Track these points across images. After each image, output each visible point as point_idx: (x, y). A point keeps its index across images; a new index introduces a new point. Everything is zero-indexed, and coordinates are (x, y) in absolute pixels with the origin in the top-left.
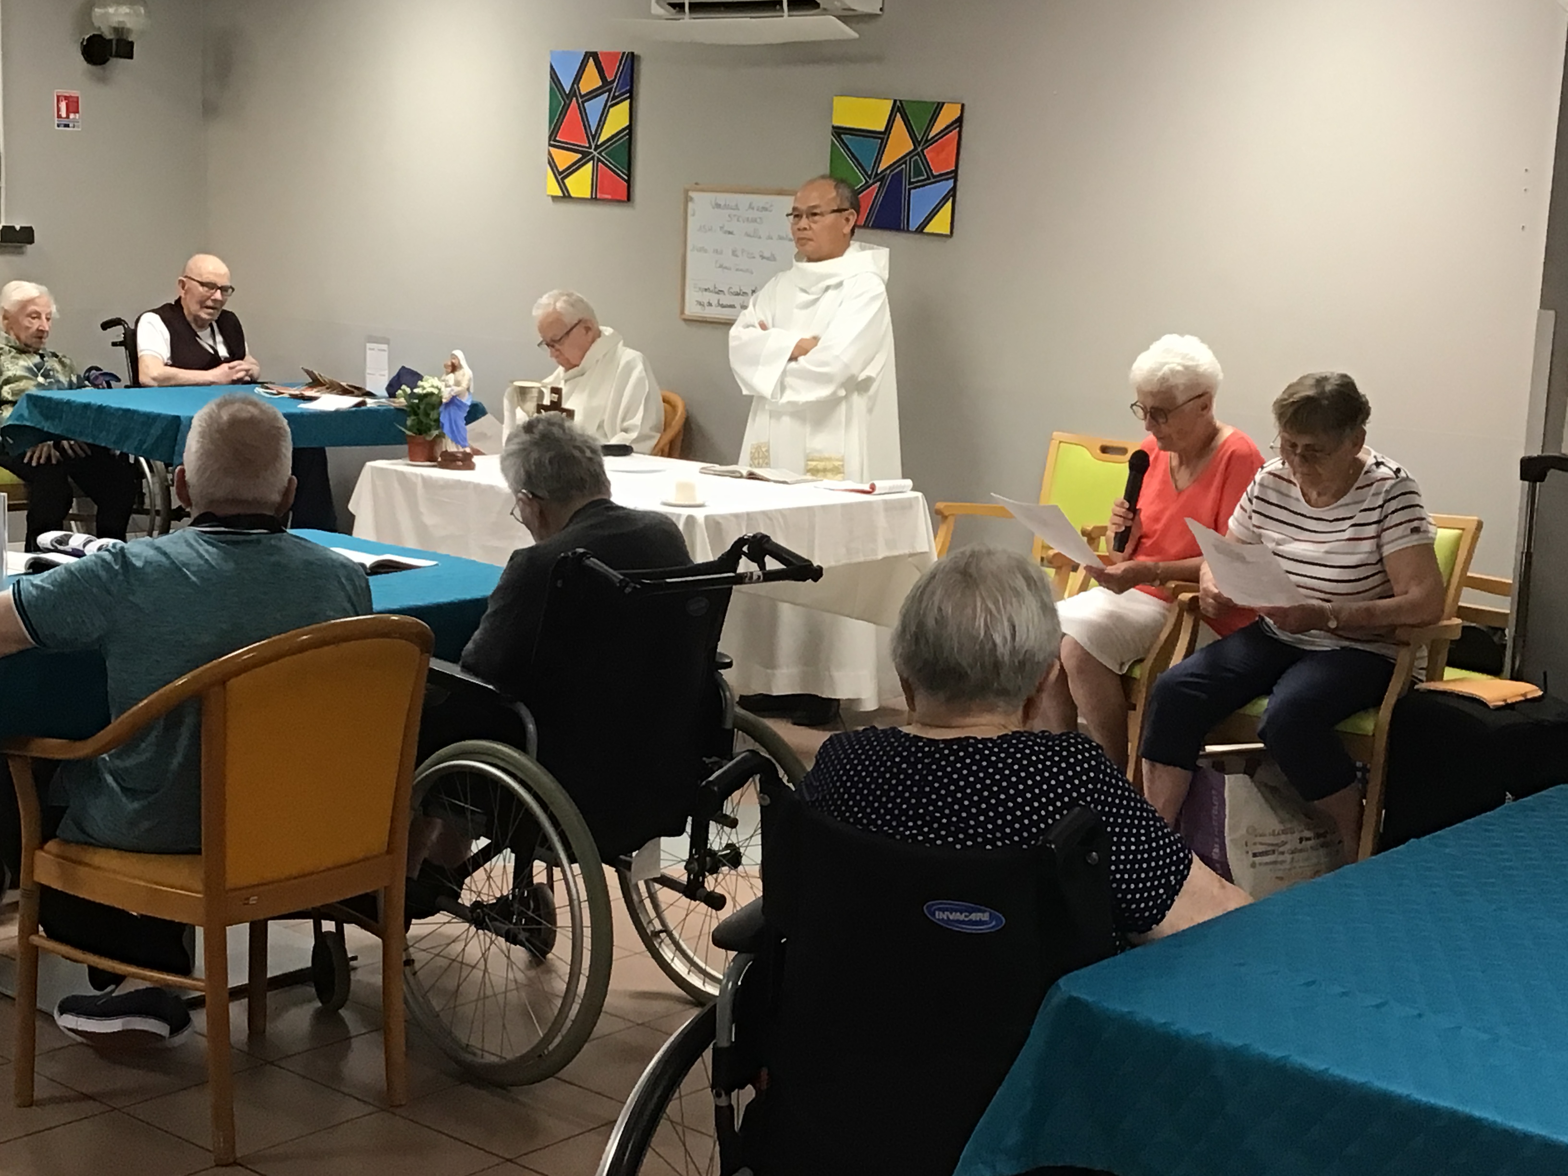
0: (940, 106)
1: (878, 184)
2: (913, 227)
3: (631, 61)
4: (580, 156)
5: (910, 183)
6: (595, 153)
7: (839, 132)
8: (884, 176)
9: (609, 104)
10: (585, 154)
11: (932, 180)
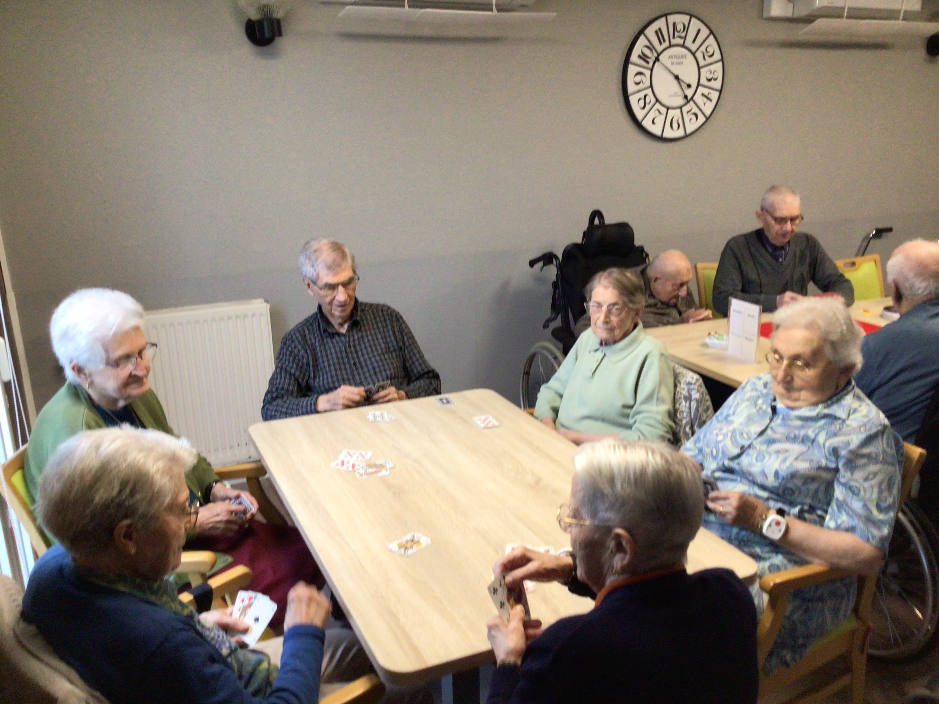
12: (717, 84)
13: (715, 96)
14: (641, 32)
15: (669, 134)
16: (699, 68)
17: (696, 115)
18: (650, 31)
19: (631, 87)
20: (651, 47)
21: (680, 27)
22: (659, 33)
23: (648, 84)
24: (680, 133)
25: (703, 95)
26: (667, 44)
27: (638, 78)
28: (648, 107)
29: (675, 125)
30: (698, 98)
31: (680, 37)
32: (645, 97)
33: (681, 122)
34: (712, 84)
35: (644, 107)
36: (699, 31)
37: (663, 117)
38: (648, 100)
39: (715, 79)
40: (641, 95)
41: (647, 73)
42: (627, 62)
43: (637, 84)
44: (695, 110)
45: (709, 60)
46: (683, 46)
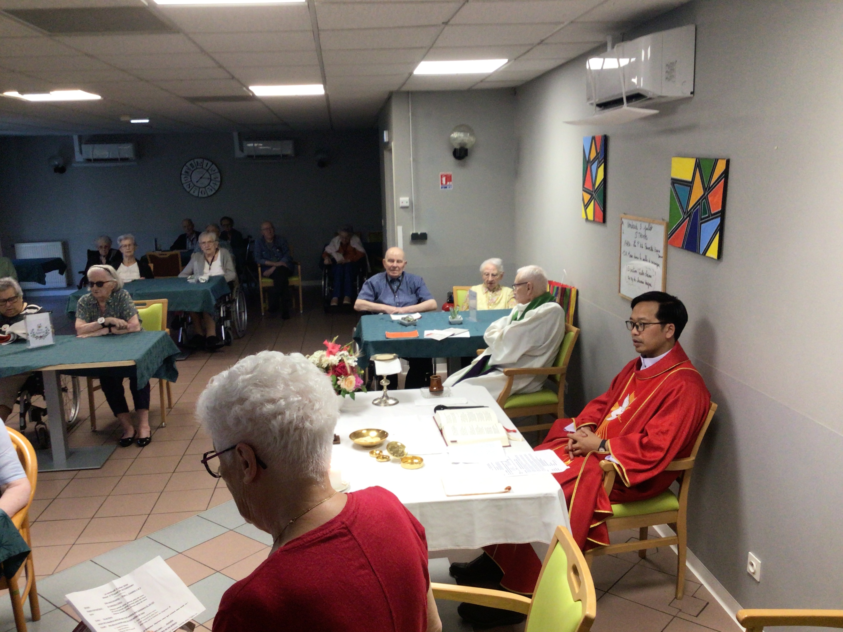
0: (716, 160)
1: (688, 218)
2: (701, 253)
3: (606, 139)
4: (590, 196)
5: (702, 219)
6: (594, 195)
7: (675, 182)
8: (690, 215)
9: (598, 166)
10: (592, 195)
11: (711, 218)
12: (219, 179)
13: (218, 184)
14: (185, 165)
15: (200, 195)
16: (210, 175)
17: (212, 190)
18: (188, 164)
19: (183, 182)
20: (189, 169)
21: (199, 162)
22: (191, 165)
23: (190, 180)
24: (206, 195)
25: (213, 183)
26: (195, 168)
27: (185, 179)
28: (191, 188)
29: (203, 193)
30: (211, 184)
31: (201, 165)
32: (189, 185)
33: (205, 192)
34: (217, 179)
35: (189, 188)
36: (207, 164)
37: (198, 191)
38: (190, 185)
39: (218, 178)
40: (188, 184)
41: (190, 178)
42: (181, 174)
43: (186, 180)
44: (210, 188)
45: (213, 172)
46: (202, 168)
